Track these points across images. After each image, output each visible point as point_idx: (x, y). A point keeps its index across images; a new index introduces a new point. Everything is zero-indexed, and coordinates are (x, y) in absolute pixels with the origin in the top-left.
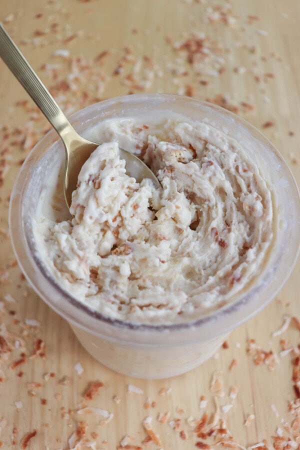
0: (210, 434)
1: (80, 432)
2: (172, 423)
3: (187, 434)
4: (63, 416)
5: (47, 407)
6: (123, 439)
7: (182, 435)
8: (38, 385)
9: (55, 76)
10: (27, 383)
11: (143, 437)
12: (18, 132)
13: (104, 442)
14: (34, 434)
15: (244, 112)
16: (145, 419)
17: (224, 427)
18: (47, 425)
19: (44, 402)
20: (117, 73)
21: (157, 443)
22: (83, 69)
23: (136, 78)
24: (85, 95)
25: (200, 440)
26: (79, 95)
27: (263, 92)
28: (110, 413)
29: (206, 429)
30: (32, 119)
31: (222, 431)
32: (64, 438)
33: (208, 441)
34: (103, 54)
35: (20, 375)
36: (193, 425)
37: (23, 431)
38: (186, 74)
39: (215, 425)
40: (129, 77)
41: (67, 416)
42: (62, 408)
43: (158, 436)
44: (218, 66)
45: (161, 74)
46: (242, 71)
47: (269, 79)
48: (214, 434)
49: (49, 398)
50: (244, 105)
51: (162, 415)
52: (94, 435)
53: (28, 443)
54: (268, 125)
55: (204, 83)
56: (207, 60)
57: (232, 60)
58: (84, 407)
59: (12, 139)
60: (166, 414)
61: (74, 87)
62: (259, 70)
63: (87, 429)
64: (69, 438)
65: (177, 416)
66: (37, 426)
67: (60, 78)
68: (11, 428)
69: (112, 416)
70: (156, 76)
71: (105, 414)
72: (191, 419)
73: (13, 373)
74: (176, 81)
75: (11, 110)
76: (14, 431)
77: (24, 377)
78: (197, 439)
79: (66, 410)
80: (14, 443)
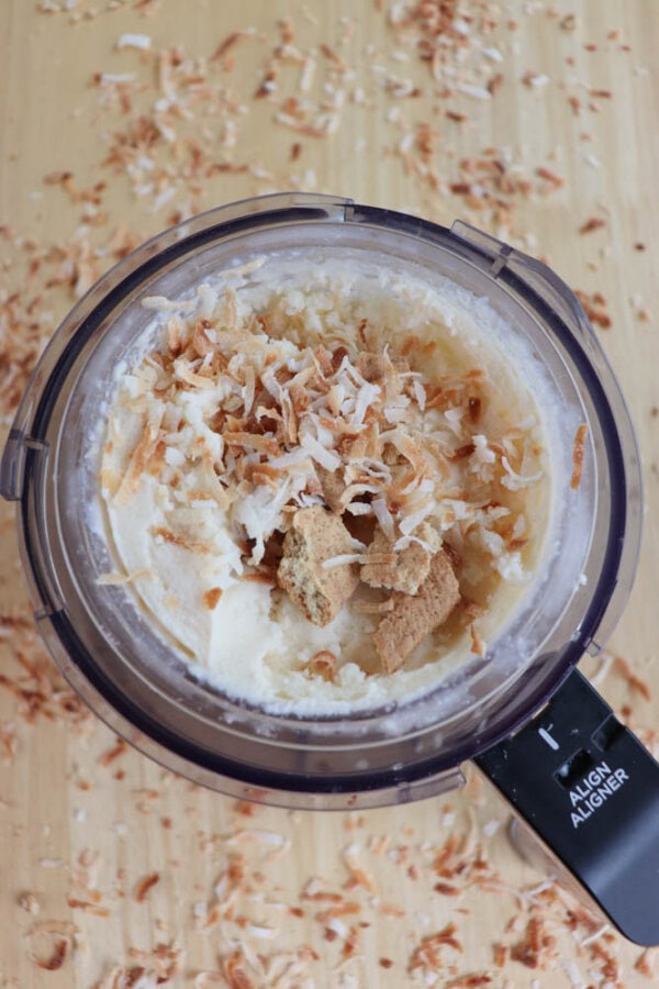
0: (460, 869)
1: (234, 874)
2: (394, 854)
3: (419, 871)
4: (202, 847)
5: (174, 831)
6: (310, 881)
7: (411, 872)
8: (154, 794)
9: (126, 106)
10: (135, 792)
11: (345, 878)
12: (58, 255)
13: (277, 889)
14: (153, 880)
15: (542, 192)
16: (347, 847)
17: (484, 857)
18: (175, 863)
19: (166, 823)
20: (262, 92)
21: (368, 887)
22: (185, 84)
23: (306, 106)
24: (196, 154)
25: (443, 880)
26: (183, 154)
27: (585, 137)
28: (285, 839)
29: (452, 863)
30: (86, 220)
31: (479, 865)
32: (207, 882)
33: (456, 882)
34: (230, 42)
35: (120, 776)
36: (431, 857)
37: (135, 874)
38: (415, 93)
39: (468, 854)
40: (291, 106)
41: (210, 848)
42: (201, 834)
43: (370, 877)
44: (487, 70)
45: (360, 95)
46: (540, 82)
47: (598, 103)
48: (466, 870)
49: (175, 815)
50: (543, 173)
51: (376, 841)
52: (258, 877)
53: (147, 895)
54: (591, 226)
55: (456, 118)
56: (463, 53)
57: (519, 52)
58: (239, 831)
59: (47, 271)
60: (383, 839)
61: (169, 134)
62: (580, 81)
63: (247, 870)
64: (216, 883)
65: (404, 841)
66: (158, 866)
67: (137, 111)
68: (113, 870)
69: (288, 845)
70: (351, 98)
71: (276, 840)
72: (426, 846)
73: (105, 773)
74: (394, 114)
75: (37, 195)
76: (120, 873)
77: (127, 781)
78: (435, 879)
79: (207, 836)
80: (122, 894)
